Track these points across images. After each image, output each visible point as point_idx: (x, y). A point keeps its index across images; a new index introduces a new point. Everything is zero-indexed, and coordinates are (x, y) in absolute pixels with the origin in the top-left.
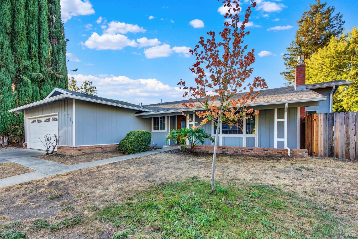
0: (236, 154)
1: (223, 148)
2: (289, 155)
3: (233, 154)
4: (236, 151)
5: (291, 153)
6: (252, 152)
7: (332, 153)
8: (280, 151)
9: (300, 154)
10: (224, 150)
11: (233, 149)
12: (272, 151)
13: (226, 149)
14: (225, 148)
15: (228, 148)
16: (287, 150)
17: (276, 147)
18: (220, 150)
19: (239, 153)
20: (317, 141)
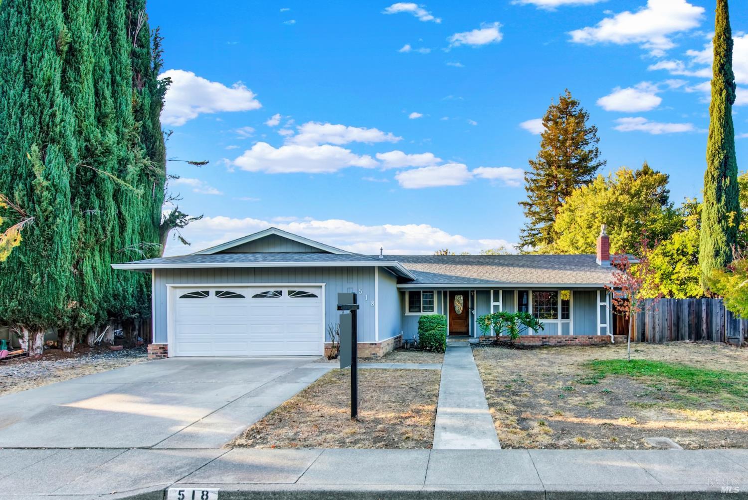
0: (559, 344)
1: (543, 338)
2: (613, 342)
3: (555, 344)
4: (559, 340)
5: (614, 340)
6: (577, 340)
7: (644, 338)
8: (604, 339)
9: (621, 340)
10: (544, 340)
11: (555, 338)
12: (596, 338)
13: (547, 339)
14: (545, 338)
15: (549, 338)
16: (610, 337)
17: (599, 334)
18: (540, 340)
19: (562, 344)
20: (633, 326)
